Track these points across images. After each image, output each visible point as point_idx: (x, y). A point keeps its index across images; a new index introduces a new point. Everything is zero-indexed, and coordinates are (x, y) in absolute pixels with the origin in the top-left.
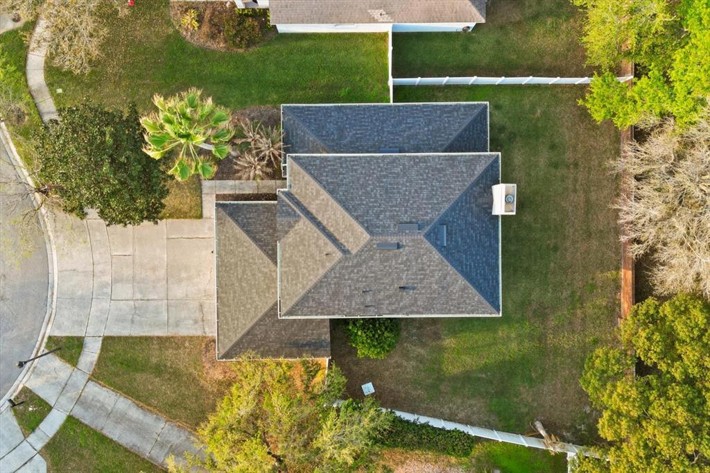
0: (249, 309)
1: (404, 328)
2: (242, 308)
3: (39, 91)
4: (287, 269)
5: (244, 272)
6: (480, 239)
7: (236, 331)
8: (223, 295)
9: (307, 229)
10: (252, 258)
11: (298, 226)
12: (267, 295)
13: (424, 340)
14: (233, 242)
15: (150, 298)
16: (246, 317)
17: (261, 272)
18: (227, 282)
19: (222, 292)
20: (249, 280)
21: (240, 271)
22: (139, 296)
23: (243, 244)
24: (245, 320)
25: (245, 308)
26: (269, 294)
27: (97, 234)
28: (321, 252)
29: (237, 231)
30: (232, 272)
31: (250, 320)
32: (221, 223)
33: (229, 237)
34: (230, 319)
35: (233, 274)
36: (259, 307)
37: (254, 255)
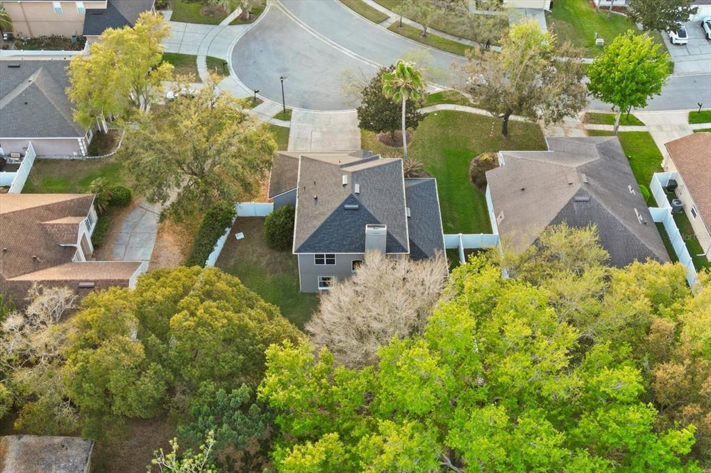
1: (282, 254)
3: (435, 108)
6: (348, 237)
13: (271, 265)
22: (313, 140)
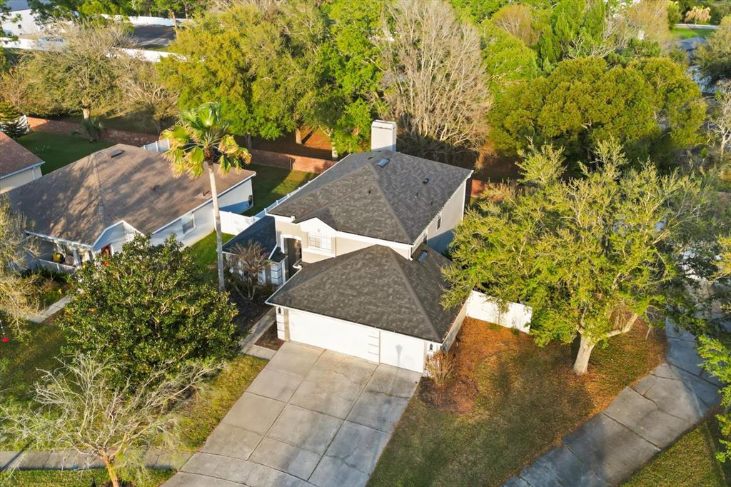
0: (394, 291)
2: (391, 298)
4: (368, 229)
5: (352, 287)
7: (413, 311)
8: (368, 317)
9: (338, 205)
10: (342, 275)
11: (332, 212)
12: (386, 268)
14: (316, 292)
15: (332, 437)
16: (402, 297)
17: (359, 270)
18: (356, 309)
19: (364, 318)
20: (363, 284)
21: (350, 292)
22: (321, 448)
23: (323, 282)
24: (404, 298)
25: (391, 294)
26: (385, 265)
27: (208, 465)
28: (365, 198)
29: (307, 286)
30: (346, 301)
31: (406, 293)
32: (290, 301)
33: (309, 296)
34: (398, 315)
35: (350, 300)
36: (396, 279)
37: (340, 272)
